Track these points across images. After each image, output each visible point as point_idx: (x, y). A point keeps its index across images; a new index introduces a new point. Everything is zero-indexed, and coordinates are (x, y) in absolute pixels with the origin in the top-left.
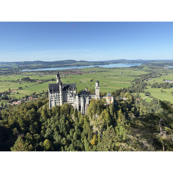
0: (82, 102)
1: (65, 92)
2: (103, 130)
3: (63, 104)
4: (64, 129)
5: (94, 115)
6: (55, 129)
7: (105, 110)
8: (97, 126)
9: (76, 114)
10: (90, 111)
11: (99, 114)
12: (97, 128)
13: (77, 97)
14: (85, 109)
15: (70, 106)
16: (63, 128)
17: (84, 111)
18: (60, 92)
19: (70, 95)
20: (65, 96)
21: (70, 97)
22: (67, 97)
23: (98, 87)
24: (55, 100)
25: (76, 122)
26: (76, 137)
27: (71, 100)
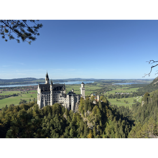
0: (72, 101)
1: (55, 92)
2: (97, 125)
3: (53, 104)
4: (60, 127)
5: (86, 111)
6: (51, 128)
7: (95, 106)
8: (91, 122)
9: (68, 113)
10: (82, 108)
11: (91, 110)
12: (91, 123)
13: (68, 96)
14: (76, 107)
15: (61, 105)
16: (58, 127)
17: (75, 109)
18: (51, 91)
19: (60, 95)
20: (55, 97)
21: (61, 97)
22: (56, 97)
23: (84, 88)
24: (46, 101)
25: (68, 121)
26: (72, 134)
27: (61, 100)
